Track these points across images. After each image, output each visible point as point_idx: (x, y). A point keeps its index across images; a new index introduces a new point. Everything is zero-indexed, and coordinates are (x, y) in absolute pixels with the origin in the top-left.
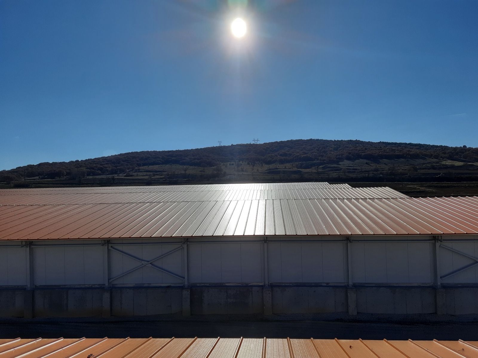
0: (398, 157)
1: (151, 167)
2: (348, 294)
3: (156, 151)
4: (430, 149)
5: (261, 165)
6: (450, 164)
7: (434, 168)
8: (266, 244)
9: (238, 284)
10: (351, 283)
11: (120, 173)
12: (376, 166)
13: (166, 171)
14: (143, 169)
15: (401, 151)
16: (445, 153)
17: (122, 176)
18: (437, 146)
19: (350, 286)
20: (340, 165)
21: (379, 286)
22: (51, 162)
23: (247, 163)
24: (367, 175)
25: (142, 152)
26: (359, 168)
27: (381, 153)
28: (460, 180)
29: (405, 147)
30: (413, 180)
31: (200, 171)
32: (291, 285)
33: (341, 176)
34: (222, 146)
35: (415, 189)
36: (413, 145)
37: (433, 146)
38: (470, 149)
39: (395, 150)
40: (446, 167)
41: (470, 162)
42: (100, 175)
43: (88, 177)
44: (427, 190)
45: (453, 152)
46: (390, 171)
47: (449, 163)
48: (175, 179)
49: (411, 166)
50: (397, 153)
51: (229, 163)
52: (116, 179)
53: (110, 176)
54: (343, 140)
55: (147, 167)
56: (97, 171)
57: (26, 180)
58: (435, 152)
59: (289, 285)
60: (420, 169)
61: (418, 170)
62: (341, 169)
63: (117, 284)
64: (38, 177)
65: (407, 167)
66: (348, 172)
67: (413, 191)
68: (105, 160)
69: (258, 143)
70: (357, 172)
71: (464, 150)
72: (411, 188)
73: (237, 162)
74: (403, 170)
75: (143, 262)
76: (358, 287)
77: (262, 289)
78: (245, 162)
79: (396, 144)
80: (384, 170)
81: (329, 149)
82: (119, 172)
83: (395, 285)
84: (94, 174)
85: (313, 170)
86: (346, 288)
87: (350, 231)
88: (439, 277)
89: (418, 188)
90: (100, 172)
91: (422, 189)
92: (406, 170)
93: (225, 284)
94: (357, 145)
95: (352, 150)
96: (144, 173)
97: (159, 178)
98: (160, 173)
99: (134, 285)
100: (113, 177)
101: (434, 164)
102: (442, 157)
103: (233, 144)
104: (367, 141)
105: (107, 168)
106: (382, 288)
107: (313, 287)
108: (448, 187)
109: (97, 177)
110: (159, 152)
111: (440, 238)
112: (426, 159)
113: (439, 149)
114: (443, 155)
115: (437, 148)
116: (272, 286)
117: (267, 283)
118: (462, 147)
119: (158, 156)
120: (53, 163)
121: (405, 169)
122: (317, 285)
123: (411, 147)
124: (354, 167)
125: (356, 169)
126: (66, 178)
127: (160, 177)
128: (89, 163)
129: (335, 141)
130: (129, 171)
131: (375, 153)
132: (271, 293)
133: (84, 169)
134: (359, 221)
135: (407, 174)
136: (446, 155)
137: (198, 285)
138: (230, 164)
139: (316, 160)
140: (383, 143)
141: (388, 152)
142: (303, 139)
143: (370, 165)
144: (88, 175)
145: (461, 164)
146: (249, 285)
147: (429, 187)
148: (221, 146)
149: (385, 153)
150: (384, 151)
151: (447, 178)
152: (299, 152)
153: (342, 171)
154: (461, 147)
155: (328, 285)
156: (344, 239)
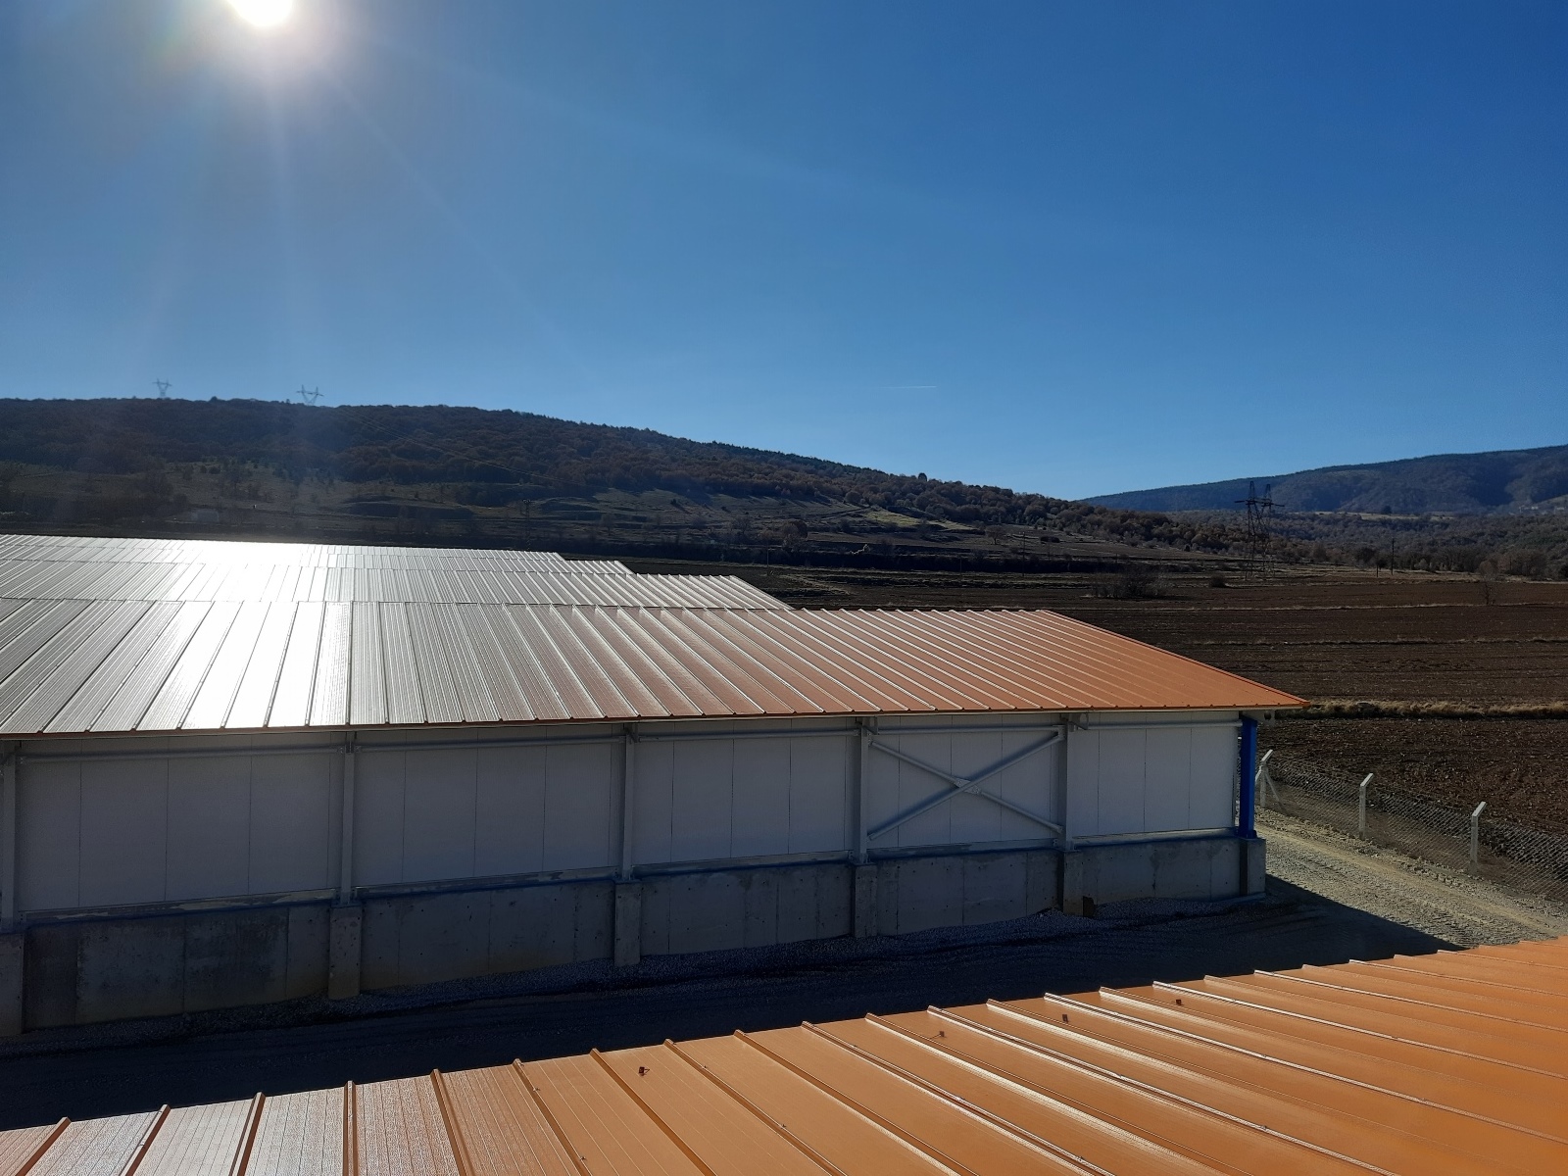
0: (760, 491)
2: (618, 901)
4: (840, 476)
5: (327, 482)
6: (886, 520)
7: (847, 529)
8: (349, 758)
9: (232, 901)
10: (627, 867)
12: (700, 514)
15: (767, 474)
16: (876, 491)
18: (858, 470)
19: (624, 876)
20: (598, 502)
21: (707, 870)
23: (271, 470)
24: (673, 537)
26: (653, 516)
27: (713, 476)
28: (909, 564)
29: (779, 465)
30: (795, 559)
31: (74, 487)
32: (433, 888)
33: (599, 537)
34: (173, 397)
35: (800, 584)
36: (799, 462)
37: (849, 469)
38: (935, 483)
39: (751, 470)
40: (877, 529)
41: (931, 519)
44: (832, 588)
45: (894, 488)
46: (736, 531)
47: (884, 517)
49: (791, 520)
50: (757, 479)
51: (200, 464)
54: (608, 425)
58: (852, 484)
59: (424, 889)
60: (814, 529)
61: (809, 533)
62: (598, 516)
65: (780, 523)
66: (620, 526)
67: (794, 590)
69: (318, 404)
70: (645, 528)
71: (920, 484)
72: (791, 581)
73: (233, 463)
74: (770, 529)
76: (647, 877)
77: (328, 911)
78: (266, 466)
79: (755, 452)
80: (720, 527)
81: (565, 448)
83: (751, 863)
85: (513, 512)
86: (612, 883)
87: (636, 707)
88: (863, 832)
89: (807, 581)
91: (818, 585)
92: (777, 529)
93: (178, 905)
94: (649, 445)
95: (632, 459)
101: (850, 519)
102: (867, 501)
103: (219, 397)
104: (678, 435)
106: (715, 875)
107: (508, 891)
108: (881, 583)
111: (872, 724)
112: (829, 502)
113: (863, 477)
114: (871, 496)
115: (858, 475)
116: (364, 899)
117: (346, 889)
118: (917, 476)
121: (776, 526)
122: (522, 883)
123: (794, 465)
124: (636, 511)
125: (643, 519)
129: (583, 425)
131: (698, 476)
132: (359, 922)
134: (663, 676)
135: (779, 542)
136: (878, 496)
137: (60, 917)
138: (203, 470)
139: (521, 480)
140: (722, 446)
141: (732, 476)
142: (480, 407)
143: (683, 509)
145: (911, 522)
146: (279, 901)
147: (836, 580)
148: (168, 399)
149: (726, 478)
150: (724, 471)
151: (879, 559)
152: (466, 449)
153: (601, 522)
154: (914, 477)
155: (556, 881)
156: (614, 732)
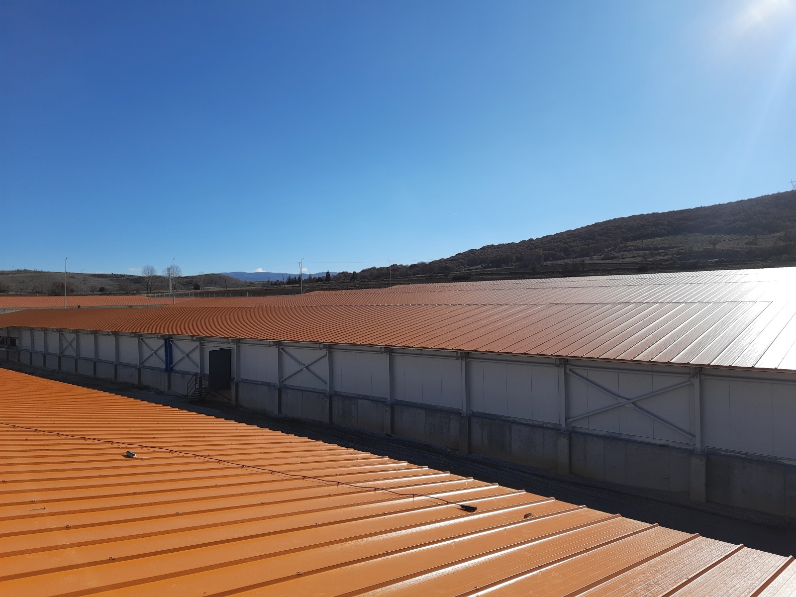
1: (647, 242)
3: (658, 213)
11: (594, 255)
13: (675, 247)
14: (633, 246)
17: (596, 259)
22: (496, 244)
25: (633, 218)
31: (747, 243)
42: (563, 258)
43: (545, 263)
48: (693, 261)
52: (587, 264)
53: (578, 260)
55: (639, 241)
56: (558, 253)
57: (466, 270)
63: (579, 428)
64: (480, 266)
68: (570, 235)
75: (620, 400)
82: (592, 253)
84: (555, 259)
90: (563, 255)
93: (781, 460)
96: (634, 252)
97: (660, 260)
98: (664, 251)
99: (606, 433)
100: (583, 261)
105: (574, 248)
109: (559, 262)
110: (663, 214)
119: (660, 221)
120: (500, 245)
126: (515, 266)
127: (663, 258)
128: (548, 241)
130: (609, 251)
133: (540, 251)
137: (722, 453)
144: (546, 260)
